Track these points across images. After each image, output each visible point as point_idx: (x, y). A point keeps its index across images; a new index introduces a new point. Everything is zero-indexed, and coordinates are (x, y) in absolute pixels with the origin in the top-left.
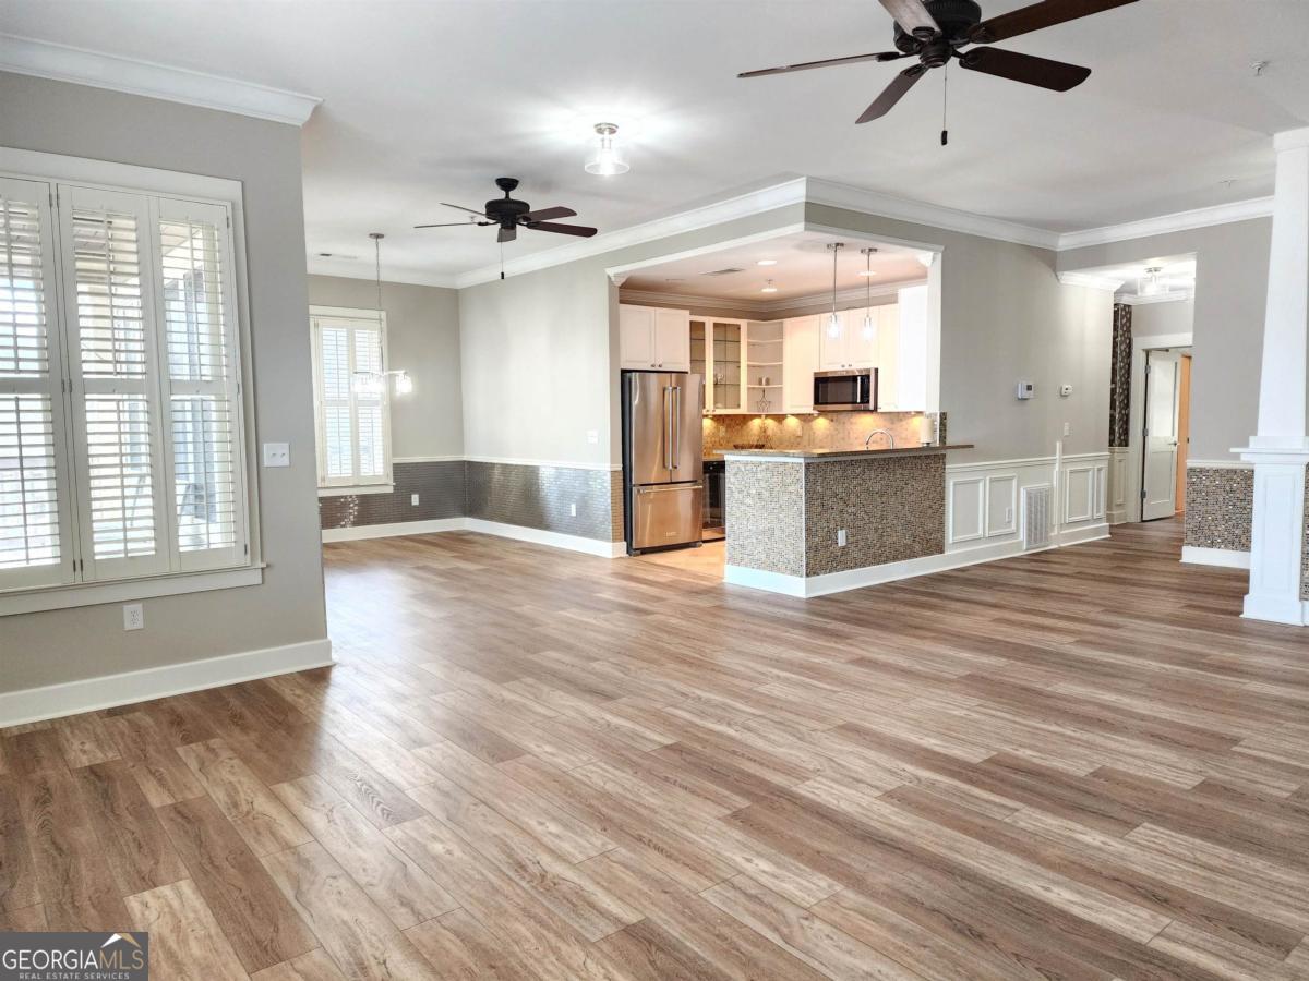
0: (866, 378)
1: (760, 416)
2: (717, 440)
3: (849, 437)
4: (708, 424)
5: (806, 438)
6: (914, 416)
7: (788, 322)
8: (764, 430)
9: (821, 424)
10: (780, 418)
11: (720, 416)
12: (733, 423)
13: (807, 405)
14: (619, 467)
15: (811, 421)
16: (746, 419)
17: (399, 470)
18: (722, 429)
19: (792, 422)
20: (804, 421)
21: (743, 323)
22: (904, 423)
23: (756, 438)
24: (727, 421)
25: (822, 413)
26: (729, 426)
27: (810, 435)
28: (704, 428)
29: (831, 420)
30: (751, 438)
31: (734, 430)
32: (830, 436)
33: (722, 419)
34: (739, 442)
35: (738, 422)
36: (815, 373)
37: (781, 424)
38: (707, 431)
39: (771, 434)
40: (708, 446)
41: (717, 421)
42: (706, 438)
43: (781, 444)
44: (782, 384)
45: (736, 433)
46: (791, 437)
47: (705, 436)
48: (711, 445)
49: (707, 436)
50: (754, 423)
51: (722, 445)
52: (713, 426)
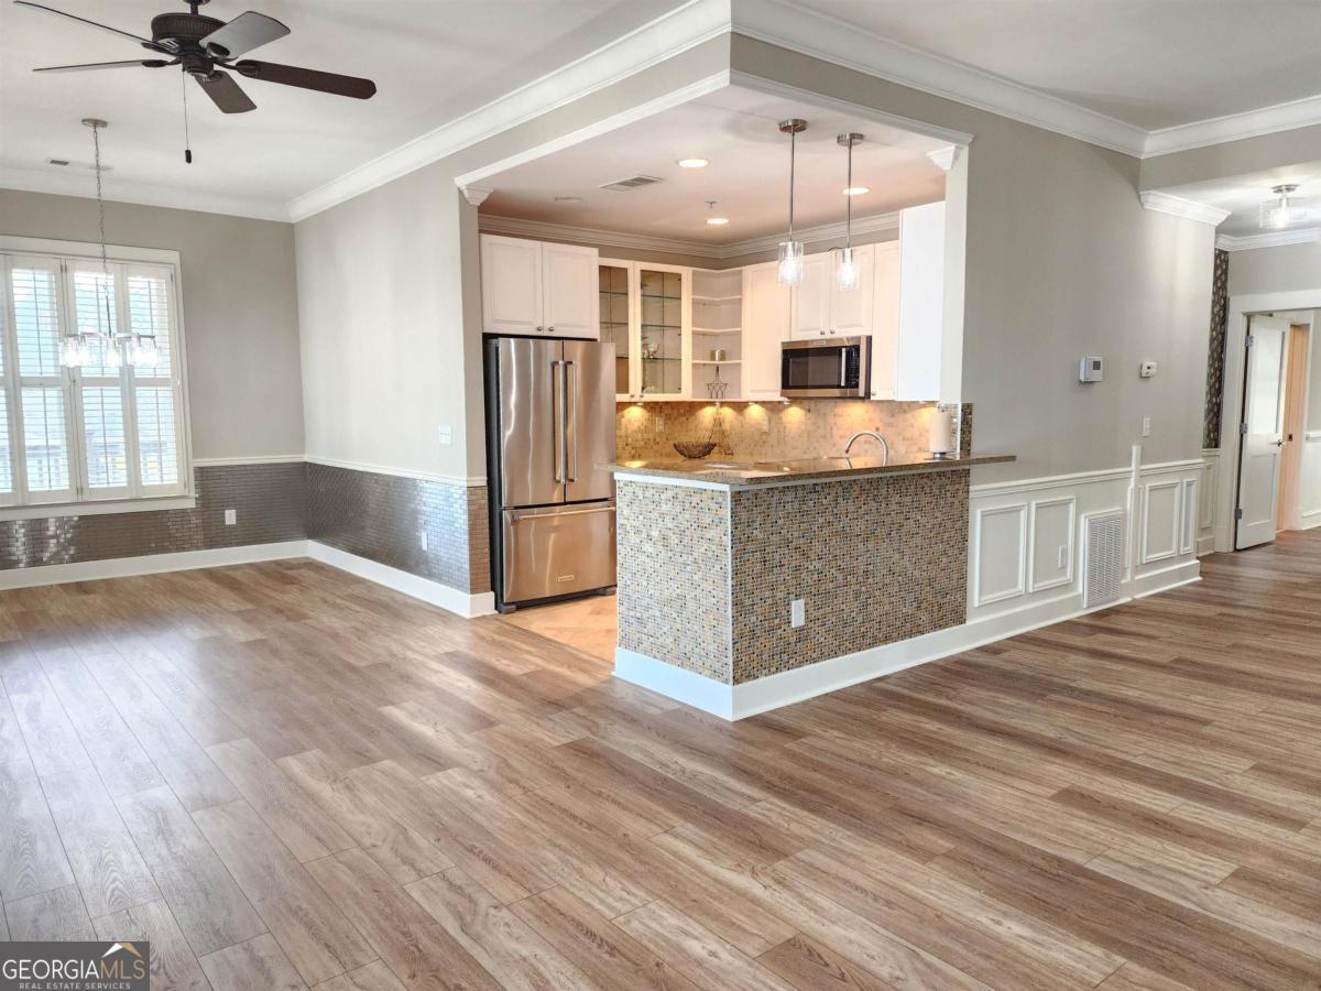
0: (853, 351)
1: (713, 404)
2: (651, 436)
3: (831, 436)
4: (635, 415)
5: (774, 434)
6: (924, 407)
7: (749, 271)
8: (718, 422)
9: (794, 415)
10: (740, 407)
11: (657, 403)
12: (675, 412)
13: (775, 394)
14: (482, 480)
15: (780, 411)
16: (692, 408)
17: (204, 476)
18: (660, 424)
19: (755, 412)
20: (771, 411)
21: (686, 272)
22: (909, 416)
23: (709, 434)
24: (667, 410)
25: (794, 400)
26: (668, 418)
27: (779, 431)
28: (629, 421)
29: (809, 411)
30: (700, 434)
31: (676, 423)
32: (806, 435)
33: (658, 407)
34: (685, 438)
35: (682, 411)
36: (783, 343)
37: (742, 415)
38: (636, 424)
39: (728, 428)
40: (638, 445)
41: (649, 411)
42: (635, 435)
43: (741, 441)
44: (741, 360)
45: (679, 426)
46: (755, 433)
47: (633, 432)
48: (643, 443)
49: (636, 432)
50: (704, 414)
51: (658, 443)
52: (644, 419)
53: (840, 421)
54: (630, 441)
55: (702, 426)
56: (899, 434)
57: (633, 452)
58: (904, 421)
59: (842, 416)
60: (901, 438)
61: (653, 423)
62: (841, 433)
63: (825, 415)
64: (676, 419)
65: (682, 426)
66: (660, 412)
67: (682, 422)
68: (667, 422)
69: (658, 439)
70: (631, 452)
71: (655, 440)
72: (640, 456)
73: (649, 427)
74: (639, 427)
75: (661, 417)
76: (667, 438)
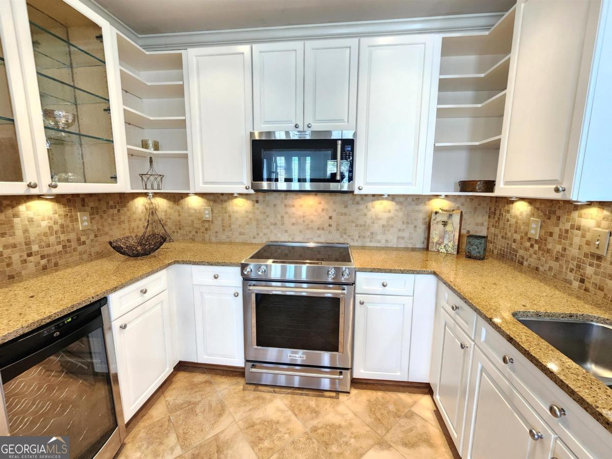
1: (146, 195)
2: (73, 236)
3: (283, 224)
9: (241, 204)
10: (176, 198)
11: (75, 195)
13: (241, 182)
16: (124, 199)
18: (83, 221)
19: (194, 203)
20: (215, 201)
21: (109, 28)
23: (144, 224)
24: (92, 203)
26: (94, 212)
27: (223, 220)
28: (31, 220)
29: (257, 202)
30: (134, 225)
31: (105, 216)
32: (254, 223)
33: (78, 200)
34: (117, 233)
35: (111, 203)
36: (252, 134)
37: (178, 205)
38: (44, 224)
39: (163, 217)
40: (47, 251)
41: (64, 205)
42: (44, 238)
43: (180, 229)
44: (187, 150)
45: (110, 220)
46: (196, 221)
47: (39, 235)
48: (59, 248)
49: (45, 234)
50: (136, 205)
51: (84, 243)
52: (56, 216)
53: (291, 210)
54: (35, 248)
55: (135, 216)
56: (352, 222)
57: (43, 262)
58: (358, 210)
59: (293, 206)
60: (354, 225)
61: (74, 220)
62: (293, 220)
63: (275, 205)
64: (105, 212)
65: (113, 219)
66: (83, 206)
67: (113, 215)
68: (93, 216)
69: (83, 238)
70: (39, 263)
71: (79, 240)
72: (56, 265)
73: (68, 226)
74: (50, 228)
75: (85, 211)
76: (96, 236)
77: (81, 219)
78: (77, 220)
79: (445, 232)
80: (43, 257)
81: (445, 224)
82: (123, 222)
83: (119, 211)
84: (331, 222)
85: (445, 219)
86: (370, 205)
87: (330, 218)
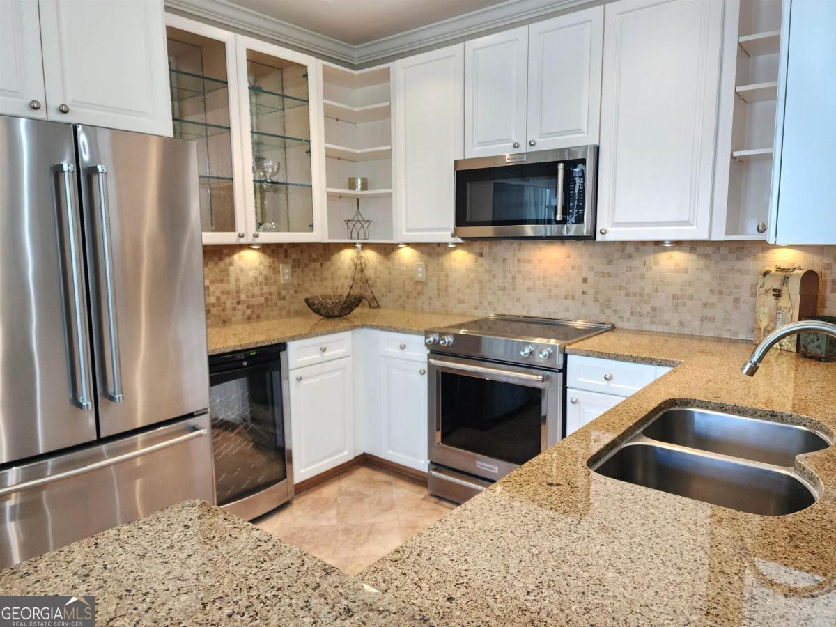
1: (352, 246)
2: (274, 289)
3: (514, 289)
4: (250, 260)
5: (433, 284)
6: (671, 249)
7: (399, 68)
8: (360, 268)
9: (461, 259)
10: (387, 250)
11: (280, 245)
12: (306, 258)
13: (442, 227)
15: (440, 255)
16: (326, 251)
18: (285, 273)
19: (407, 255)
20: (430, 255)
21: (315, 67)
22: (636, 263)
23: (348, 282)
24: (294, 255)
25: (469, 242)
26: (296, 265)
27: (439, 280)
28: (242, 269)
29: (481, 255)
30: (338, 283)
31: (307, 270)
32: (476, 286)
33: (282, 251)
34: (318, 290)
35: (314, 256)
36: (456, 162)
37: (389, 259)
38: (252, 274)
39: (372, 276)
40: (254, 301)
41: (269, 256)
42: (251, 288)
43: (390, 292)
44: (391, 188)
45: (311, 275)
46: (407, 282)
47: (247, 285)
48: (262, 300)
49: (252, 284)
50: (343, 258)
51: (284, 298)
52: (262, 267)
53: (527, 268)
54: (243, 297)
55: (340, 273)
56: (621, 288)
57: (249, 312)
58: (630, 269)
59: (530, 261)
60: (623, 293)
61: (277, 272)
62: (529, 283)
63: (504, 260)
64: (306, 265)
65: (314, 275)
66: (286, 257)
67: (315, 270)
68: (295, 269)
69: (284, 293)
70: (245, 312)
71: (279, 294)
72: (258, 317)
73: (271, 278)
74: (256, 278)
75: (287, 263)
76: (296, 292)
77: (283, 273)
78: (279, 272)
79: (778, 309)
80: (248, 307)
81: (778, 294)
82: (326, 279)
83: (322, 265)
84: (585, 287)
85: (777, 285)
86: (650, 259)
87: (585, 280)
